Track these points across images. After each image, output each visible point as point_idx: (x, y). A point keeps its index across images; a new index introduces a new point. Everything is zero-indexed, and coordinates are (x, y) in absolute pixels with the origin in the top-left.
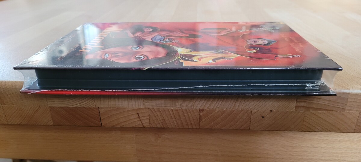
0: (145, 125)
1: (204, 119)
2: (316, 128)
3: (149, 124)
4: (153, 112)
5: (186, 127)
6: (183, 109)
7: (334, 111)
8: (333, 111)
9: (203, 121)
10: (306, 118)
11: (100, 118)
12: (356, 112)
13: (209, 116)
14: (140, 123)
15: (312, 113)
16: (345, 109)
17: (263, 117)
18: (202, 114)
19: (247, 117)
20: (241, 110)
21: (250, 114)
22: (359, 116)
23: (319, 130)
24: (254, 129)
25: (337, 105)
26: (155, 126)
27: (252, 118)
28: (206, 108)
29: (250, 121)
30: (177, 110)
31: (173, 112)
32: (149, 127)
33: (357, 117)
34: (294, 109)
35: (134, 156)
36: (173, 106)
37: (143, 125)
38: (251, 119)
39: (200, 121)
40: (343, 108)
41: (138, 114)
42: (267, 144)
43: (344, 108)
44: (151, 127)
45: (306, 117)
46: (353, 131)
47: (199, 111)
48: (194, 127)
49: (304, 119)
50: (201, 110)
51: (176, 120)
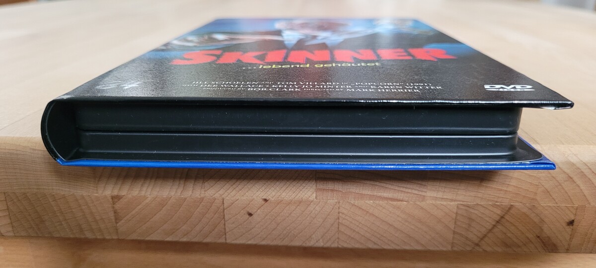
1: (125, 218)
3: (11, 229)
4: (15, 200)
5: (89, 235)
6: (75, 194)
7: (402, 201)
8: (399, 200)
9: (122, 221)
10: (344, 216)
12: (449, 203)
13: (134, 212)
15: (353, 205)
16: (424, 196)
17: (250, 215)
18: (117, 206)
19: (215, 214)
20: (199, 197)
21: (222, 207)
22: (457, 213)
23: (375, 243)
25: (406, 188)
26: (23, 234)
27: (227, 217)
28: (124, 192)
29: (223, 221)
30: (64, 197)
31: (55, 200)
32: (11, 234)
33: (455, 215)
34: (314, 195)
36: (54, 188)
38: (224, 218)
39: (116, 223)
40: (420, 193)
43: (423, 194)
44: (17, 235)
45: (343, 213)
46: (449, 247)
47: (111, 200)
48: (108, 237)
49: (339, 218)
50: (116, 198)
51: (65, 220)
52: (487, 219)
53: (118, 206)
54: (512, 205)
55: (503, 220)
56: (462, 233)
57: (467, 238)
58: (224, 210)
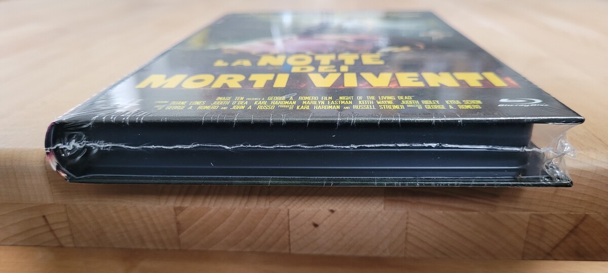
0: (63, 242)
1: (188, 230)
3: (71, 240)
4: (76, 212)
5: (150, 246)
7: (473, 211)
8: (470, 210)
9: (185, 232)
10: (412, 226)
12: (521, 213)
13: (197, 223)
15: (422, 215)
16: (496, 206)
17: (316, 225)
19: (280, 225)
20: (264, 209)
21: (287, 218)
22: (529, 223)
26: (85, 244)
27: (290, 226)
28: (186, 205)
29: (287, 232)
30: (126, 208)
32: (72, 245)
34: (383, 206)
37: (60, 242)
38: (289, 229)
39: (179, 234)
40: (492, 203)
41: (44, 217)
44: (76, 246)
45: (411, 224)
46: (520, 257)
47: (173, 211)
48: (169, 248)
49: (407, 229)
50: (178, 210)
51: (127, 231)
52: (560, 229)
53: (181, 217)
54: (587, 215)
55: (577, 230)
57: (539, 248)
58: (289, 220)
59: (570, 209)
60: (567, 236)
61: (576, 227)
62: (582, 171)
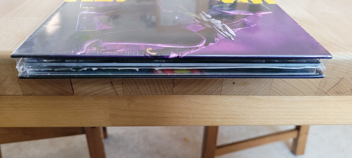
0: (118, 93)
2: (282, 92)
3: (122, 92)
4: (127, 80)
9: (176, 87)
10: (274, 83)
11: (72, 87)
13: (182, 83)
14: (113, 91)
17: (234, 83)
18: (175, 81)
19: (218, 83)
21: (222, 81)
22: (321, 81)
23: (285, 94)
24: (225, 94)
26: (128, 94)
27: (223, 84)
29: (221, 86)
31: (146, 79)
32: (123, 94)
35: (107, 121)
37: (117, 93)
39: (173, 88)
41: (111, 82)
42: (235, 106)
44: (125, 94)
46: (315, 94)
48: (168, 94)
49: (271, 84)
52: (332, 83)
54: (344, 77)
55: (339, 83)
56: (321, 89)
57: (323, 91)
59: (338, 75)
60: (335, 85)
61: (339, 82)
62: (346, 60)
